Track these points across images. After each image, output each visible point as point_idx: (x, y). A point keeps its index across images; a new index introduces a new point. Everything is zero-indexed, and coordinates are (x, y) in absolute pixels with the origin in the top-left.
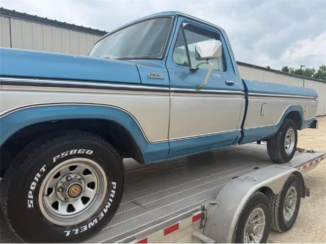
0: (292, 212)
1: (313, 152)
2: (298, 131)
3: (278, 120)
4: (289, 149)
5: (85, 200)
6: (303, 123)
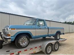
0: (57, 48)
2: (60, 35)
3: (55, 33)
4: (58, 38)
5: (25, 43)
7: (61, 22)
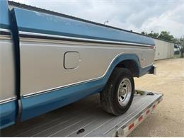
1: (152, 94)
2: (134, 78)
6: (140, 70)
7: (131, 32)
